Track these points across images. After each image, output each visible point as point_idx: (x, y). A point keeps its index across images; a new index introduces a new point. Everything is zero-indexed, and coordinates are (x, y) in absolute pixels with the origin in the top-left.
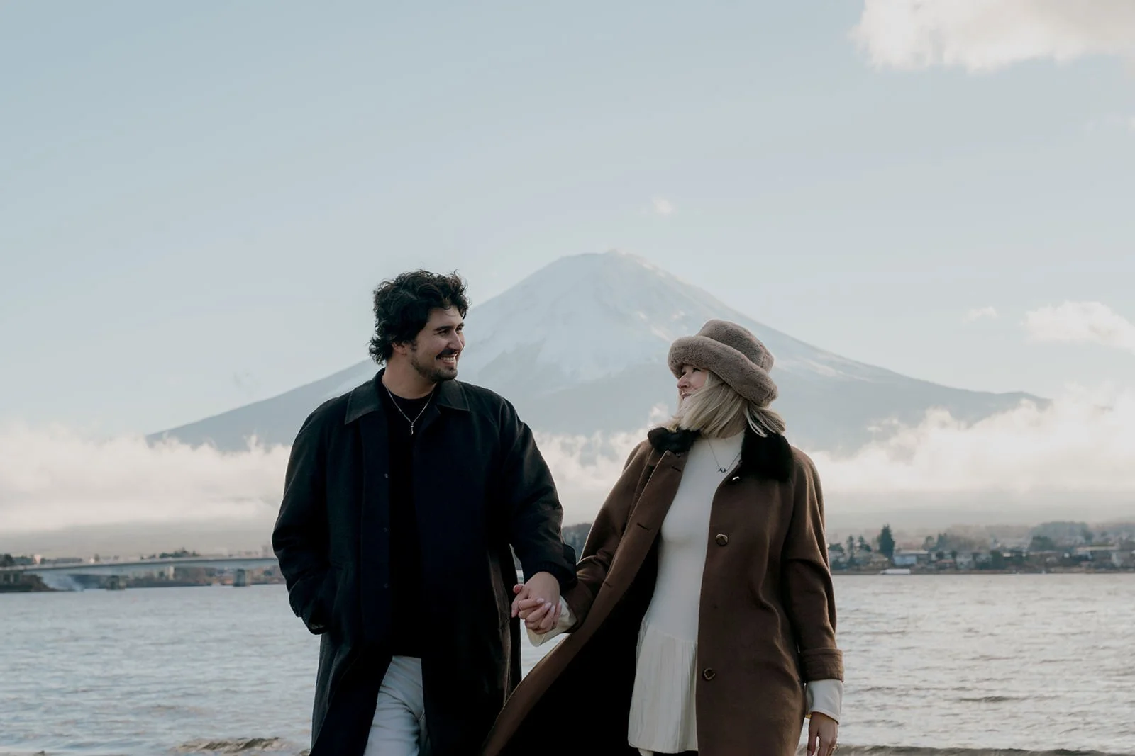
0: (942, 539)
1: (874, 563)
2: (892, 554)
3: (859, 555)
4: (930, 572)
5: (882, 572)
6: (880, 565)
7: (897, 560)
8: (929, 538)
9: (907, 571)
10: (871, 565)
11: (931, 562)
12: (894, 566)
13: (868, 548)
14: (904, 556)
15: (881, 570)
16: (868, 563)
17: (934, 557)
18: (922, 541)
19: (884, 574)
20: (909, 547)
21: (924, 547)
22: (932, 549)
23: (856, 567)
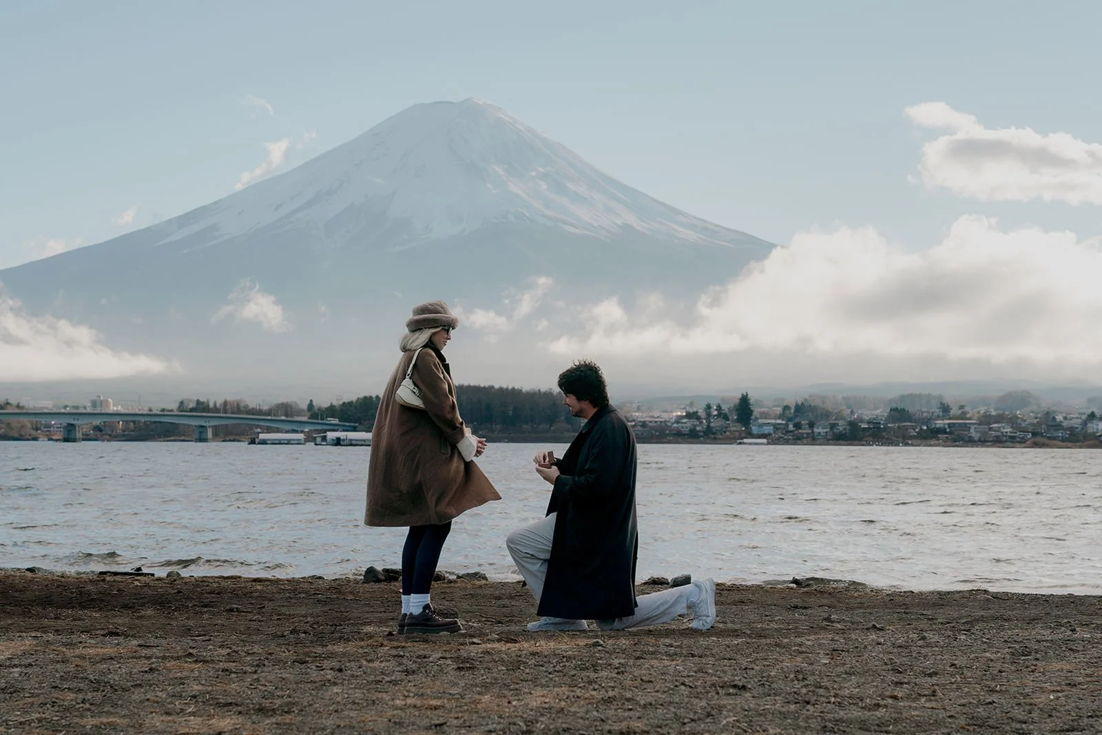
0: (800, 409)
1: (730, 431)
2: (749, 424)
3: (716, 424)
4: (787, 442)
5: (738, 441)
6: (737, 434)
7: (755, 430)
8: (786, 408)
9: (765, 441)
10: (728, 433)
11: (788, 432)
12: (751, 435)
13: (726, 418)
14: (761, 426)
15: (738, 439)
16: (725, 432)
17: (791, 427)
18: (779, 410)
19: (740, 443)
20: (765, 415)
21: (781, 417)
22: (790, 419)
23: (712, 436)
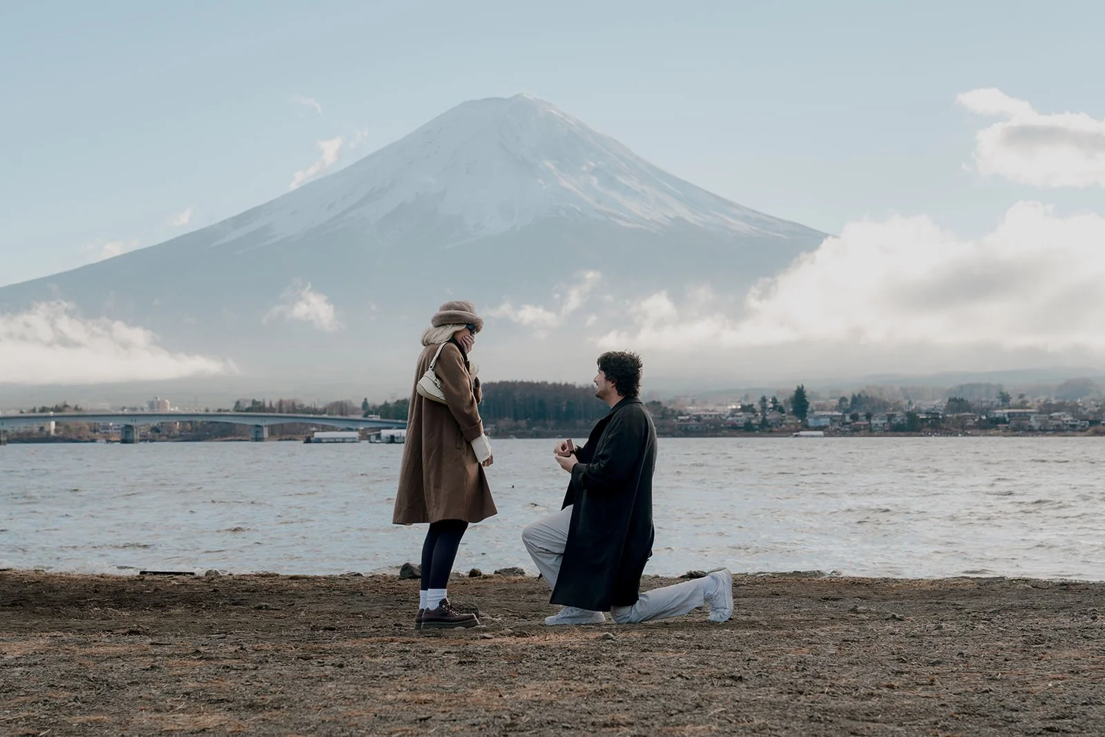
0: (856, 400)
1: (786, 424)
2: (805, 416)
3: (772, 416)
4: (844, 434)
5: (795, 434)
6: (793, 427)
7: (811, 422)
8: (843, 399)
9: (821, 433)
10: (783, 426)
11: (845, 424)
12: (807, 428)
13: (781, 410)
14: (818, 418)
15: (794, 432)
16: (781, 425)
17: (848, 419)
18: (835, 402)
19: (797, 436)
20: (823, 408)
21: (837, 408)
22: (847, 411)
23: (768, 429)
